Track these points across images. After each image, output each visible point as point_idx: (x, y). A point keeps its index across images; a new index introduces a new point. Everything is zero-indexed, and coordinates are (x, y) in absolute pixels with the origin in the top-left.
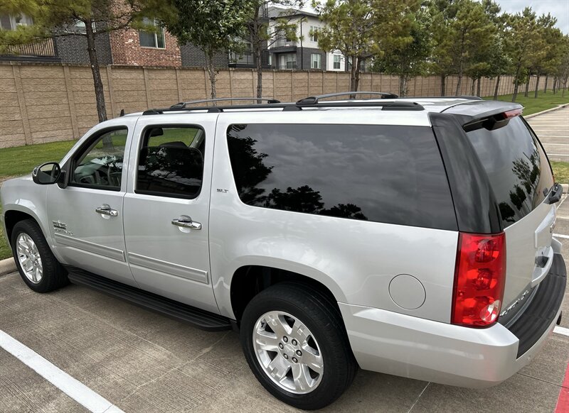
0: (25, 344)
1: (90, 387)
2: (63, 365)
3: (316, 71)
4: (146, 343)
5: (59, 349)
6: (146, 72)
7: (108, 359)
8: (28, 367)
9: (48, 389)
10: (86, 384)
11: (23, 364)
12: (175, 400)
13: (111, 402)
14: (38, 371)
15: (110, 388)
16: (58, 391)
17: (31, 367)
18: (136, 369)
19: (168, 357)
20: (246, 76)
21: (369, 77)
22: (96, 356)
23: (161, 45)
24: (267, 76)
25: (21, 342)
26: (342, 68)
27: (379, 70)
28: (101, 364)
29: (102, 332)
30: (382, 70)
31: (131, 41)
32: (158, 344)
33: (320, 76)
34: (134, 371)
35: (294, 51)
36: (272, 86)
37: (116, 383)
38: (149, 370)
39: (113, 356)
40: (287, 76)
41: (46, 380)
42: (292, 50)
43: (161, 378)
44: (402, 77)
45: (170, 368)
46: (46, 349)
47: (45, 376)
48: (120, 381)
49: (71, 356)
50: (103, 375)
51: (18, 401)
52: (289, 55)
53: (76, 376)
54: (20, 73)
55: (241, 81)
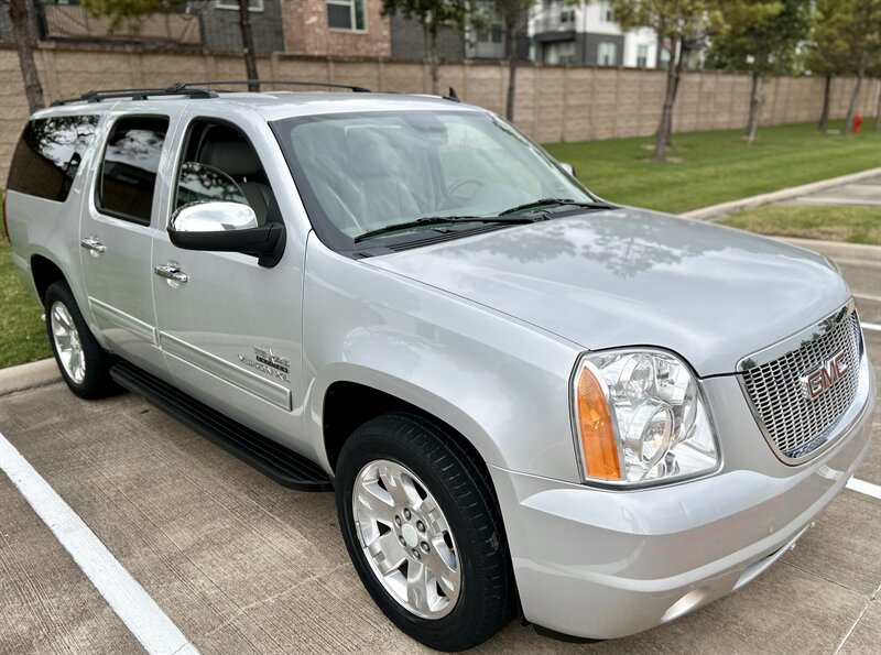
0: (69, 504)
1: (156, 600)
2: (121, 552)
3: (607, 68)
4: (271, 521)
5: (123, 519)
6: (332, 66)
7: (198, 546)
8: (63, 549)
9: (85, 596)
10: (151, 594)
11: (58, 542)
12: (303, 646)
13: (186, 635)
14: (78, 559)
15: (191, 606)
16: (102, 602)
17: (69, 548)
18: (245, 571)
19: (305, 552)
20: (491, 73)
21: (696, 78)
22: (179, 537)
23: (360, 26)
24: (524, 75)
25: (64, 499)
26: (651, 63)
27: (715, 65)
28: (186, 555)
29: (200, 493)
30: (720, 66)
31: (313, 19)
32: (292, 525)
33: (612, 75)
34: (239, 575)
35: (571, 38)
36: (532, 91)
37: (204, 598)
38: (266, 576)
39: (211, 542)
40: (558, 74)
41: (86, 578)
42: (569, 36)
43: (286, 595)
44: (755, 77)
45: (304, 575)
46: (102, 516)
47: (87, 570)
48: (211, 593)
49: (139, 534)
50: (183, 577)
51: (30, 616)
52: (563, 46)
53: (138, 576)
54: (141, 65)
55: (482, 82)
